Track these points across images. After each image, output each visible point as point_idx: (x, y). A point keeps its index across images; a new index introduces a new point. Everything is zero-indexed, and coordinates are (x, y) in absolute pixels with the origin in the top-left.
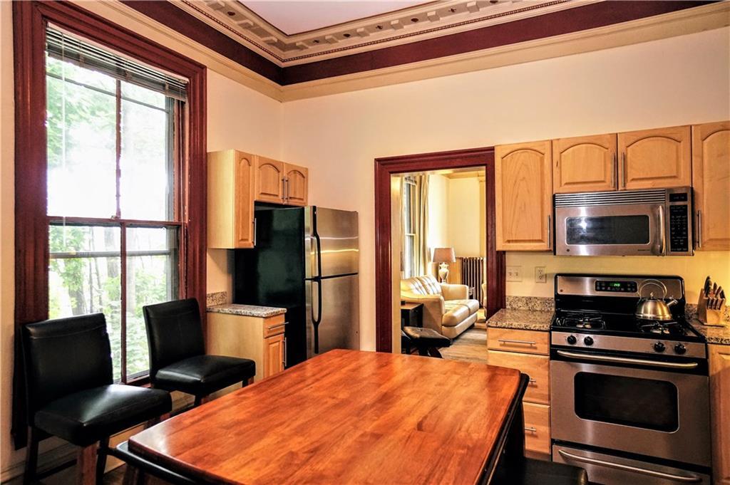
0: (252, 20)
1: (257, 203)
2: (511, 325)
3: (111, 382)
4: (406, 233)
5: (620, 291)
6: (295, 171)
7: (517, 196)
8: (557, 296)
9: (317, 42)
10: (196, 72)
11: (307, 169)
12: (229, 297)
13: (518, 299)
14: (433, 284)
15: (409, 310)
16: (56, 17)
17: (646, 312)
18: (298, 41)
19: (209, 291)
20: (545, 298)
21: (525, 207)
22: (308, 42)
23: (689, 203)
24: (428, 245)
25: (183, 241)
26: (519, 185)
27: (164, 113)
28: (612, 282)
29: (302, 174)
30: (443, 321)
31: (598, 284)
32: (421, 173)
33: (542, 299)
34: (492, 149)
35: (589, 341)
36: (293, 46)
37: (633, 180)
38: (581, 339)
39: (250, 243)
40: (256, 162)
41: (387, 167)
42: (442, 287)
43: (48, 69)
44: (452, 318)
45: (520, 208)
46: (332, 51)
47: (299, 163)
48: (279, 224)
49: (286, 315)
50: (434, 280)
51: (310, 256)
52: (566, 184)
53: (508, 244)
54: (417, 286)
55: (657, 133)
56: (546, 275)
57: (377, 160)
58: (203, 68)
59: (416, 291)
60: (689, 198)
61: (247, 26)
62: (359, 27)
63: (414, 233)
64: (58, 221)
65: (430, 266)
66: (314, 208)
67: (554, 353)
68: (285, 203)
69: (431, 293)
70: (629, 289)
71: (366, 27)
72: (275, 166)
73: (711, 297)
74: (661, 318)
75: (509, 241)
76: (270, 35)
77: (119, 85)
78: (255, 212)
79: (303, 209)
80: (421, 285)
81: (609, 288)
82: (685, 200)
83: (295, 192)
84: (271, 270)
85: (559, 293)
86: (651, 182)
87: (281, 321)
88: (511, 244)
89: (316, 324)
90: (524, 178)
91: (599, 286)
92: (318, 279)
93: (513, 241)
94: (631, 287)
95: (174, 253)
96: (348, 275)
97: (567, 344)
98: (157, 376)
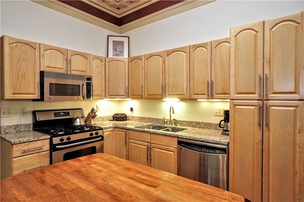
2: (30, 139)
5: (64, 116)
7: (20, 69)
20: (26, 124)
21: (25, 76)
26: (21, 63)
28: (60, 112)
31: (55, 114)
37: (73, 70)
45: (22, 75)
52: (47, 67)
53: (13, 95)
56: (26, 112)
70: (67, 115)
74: (82, 124)
75: (14, 94)
81: (59, 116)
86: (79, 72)
88: (15, 95)
90: (24, 59)
91: (55, 115)
93: (17, 94)
94: (67, 114)
97: (60, 142)
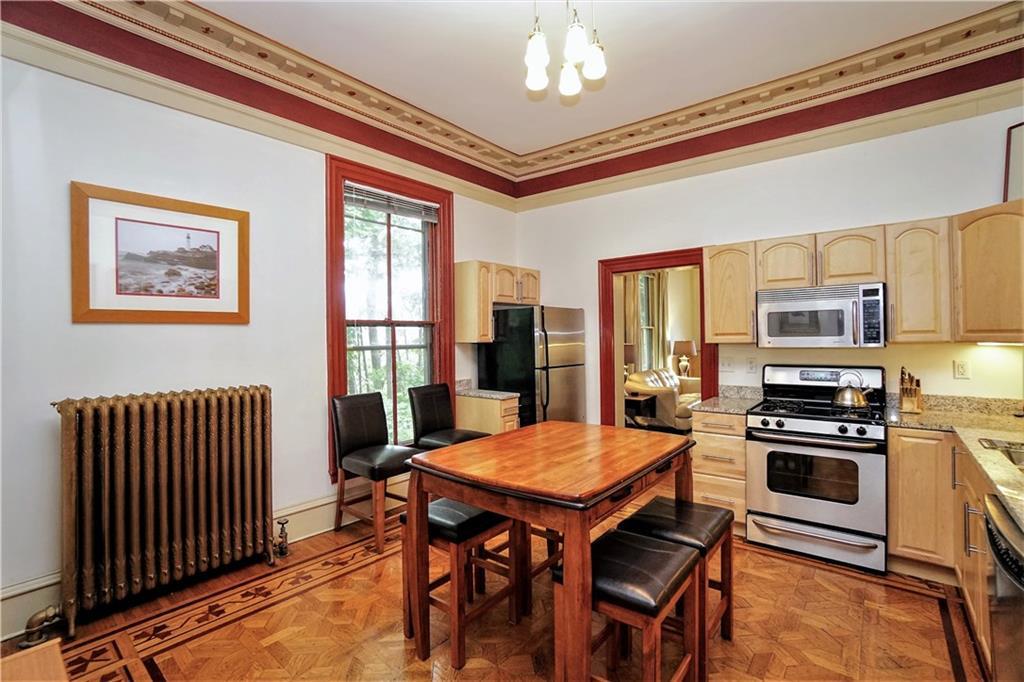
0: (488, 148)
1: (494, 304)
3: (387, 443)
4: (644, 326)
6: (528, 274)
8: (764, 385)
9: (545, 158)
10: (445, 197)
11: (539, 272)
12: (475, 383)
13: (729, 388)
14: (671, 377)
15: (640, 401)
16: (350, 175)
17: (843, 399)
18: (529, 159)
19: (457, 379)
22: (539, 160)
23: (880, 297)
24: (668, 337)
25: (437, 337)
27: (420, 234)
29: (533, 276)
30: (677, 413)
32: (659, 270)
33: (753, 388)
34: (701, 249)
35: (780, 424)
36: (525, 164)
38: (772, 422)
39: (490, 338)
40: (493, 269)
41: (610, 268)
42: (680, 380)
43: (346, 212)
44: (687, 410)
46: (559, 166)
47: (531, 266)
48: (514, 322)
49: (520, 399)
50: (673, 373)
51: (539, 348)
54: (653, 378)
55: (853, 233)
57: (600, 261)
58: (450, 193)
59: (651, 384)
60: (881, 292)
61: (485, 154)
62: (582, 145)
63: (653, 325)
64: (352, 324)
65: (670, 359)
66: (543, 307)
67: (750, 435)
68: (520, 302)
69: (668, 386)
71: (588, 144)
72: (510, 271)
73: (907, 385)
75: (717, 335)
76: (505, 157)
77: (389, 216)
78: (494, 312)
79: (533, 309)
80: (656, 377)
82: (877, 294)
83: (528, 294)
84: (508, 361)
85: (766, 382)
87: (516, 403)
89: (545, 407)
92: (546, 368)
95: (430, 347)
96: (573, 365)
98: (420, 443)
